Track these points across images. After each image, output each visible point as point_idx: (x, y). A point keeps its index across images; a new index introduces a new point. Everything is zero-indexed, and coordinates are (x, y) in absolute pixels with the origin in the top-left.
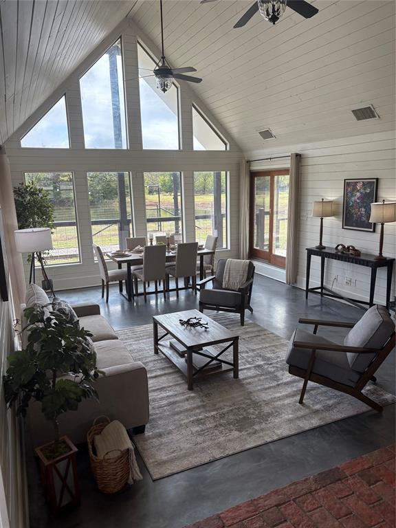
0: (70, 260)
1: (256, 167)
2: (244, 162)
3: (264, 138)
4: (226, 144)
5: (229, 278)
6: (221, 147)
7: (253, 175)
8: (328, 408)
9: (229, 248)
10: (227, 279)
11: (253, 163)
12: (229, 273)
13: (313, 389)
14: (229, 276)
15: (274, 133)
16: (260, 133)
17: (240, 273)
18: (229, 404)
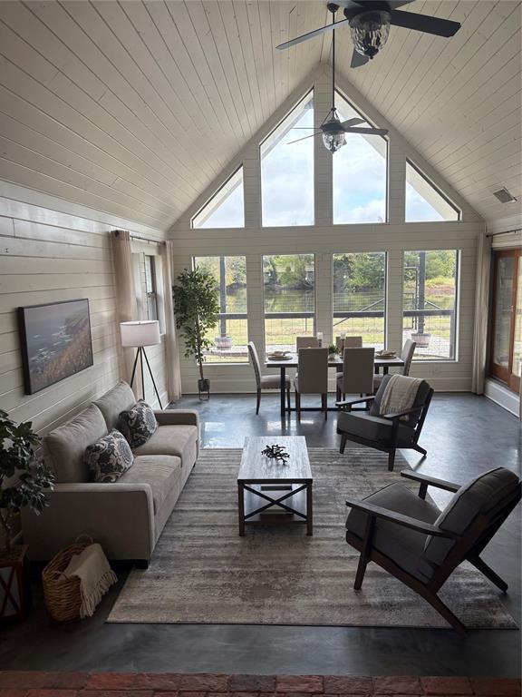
1: (500, 244)
2: (482, 237)
3: (503, 202)
4: (458, 212)
6: (453, 216)
7: (496, 255)
9: (457, 360)
10: (386, 402)
11: (497, 238)
12: (391, 394)
14: (389, 398)
15: (512, 194)
16: (495, 194)
17: (406, 396)
18: (264, 564)
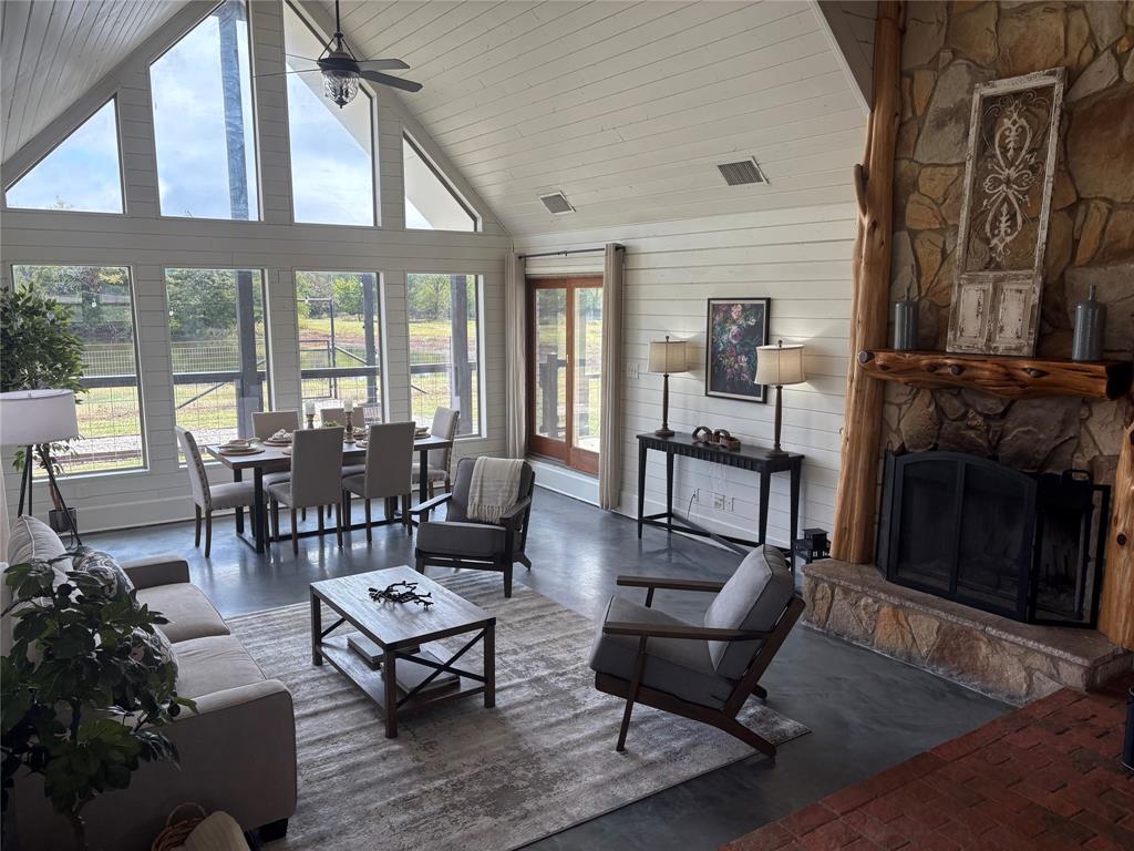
0: (121, 464)
1: (538, 269)
2: (513, 259)
3: (553, 211)
4: (474, 219)
5: (481, 497)
6: (465, 225)
7: (532, 284)
8: (673, 757)
9: (484, 435)
10: (477, 499)
11: (531, 261)
12: (482, 486)
13: (645, 720)
14: (481, 491)
15: (571, 201)
16: (544, 199)
17: (506, 487)
18: (473, 761)
